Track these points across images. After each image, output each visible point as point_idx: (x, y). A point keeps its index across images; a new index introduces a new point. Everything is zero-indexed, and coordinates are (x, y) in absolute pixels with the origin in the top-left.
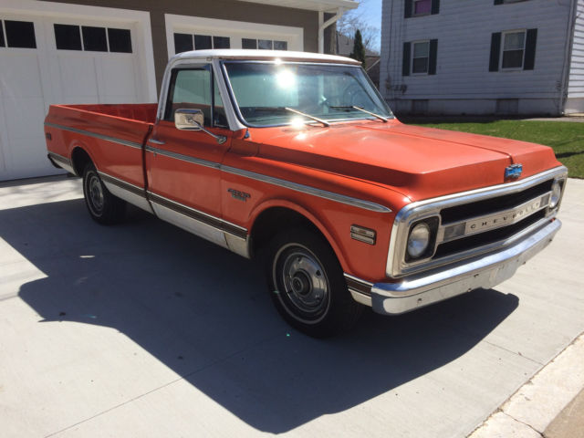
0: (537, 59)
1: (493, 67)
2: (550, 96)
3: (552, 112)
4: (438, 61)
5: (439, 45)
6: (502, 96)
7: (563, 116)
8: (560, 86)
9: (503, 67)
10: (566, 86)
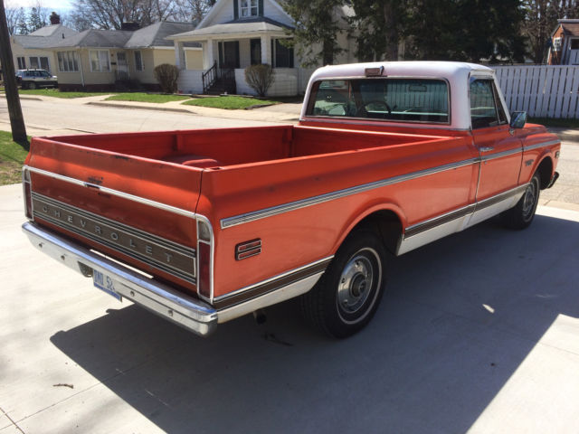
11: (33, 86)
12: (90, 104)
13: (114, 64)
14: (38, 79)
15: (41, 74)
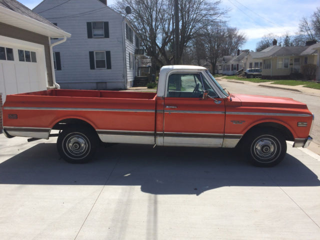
0: (112, 64)
1: (92, 67)
2: (120, 81)
3: (123, 87)
4: (62, 63)
5: (61, 55)
6: (98, 81)
7: (127, 89)
8: (124, 76)
9: (97, 67)
10: (126, 76)
11: (252, 76)
12: (260, 85)
13: (292, 64)
14: (255, 73)
15: (257, 71)
